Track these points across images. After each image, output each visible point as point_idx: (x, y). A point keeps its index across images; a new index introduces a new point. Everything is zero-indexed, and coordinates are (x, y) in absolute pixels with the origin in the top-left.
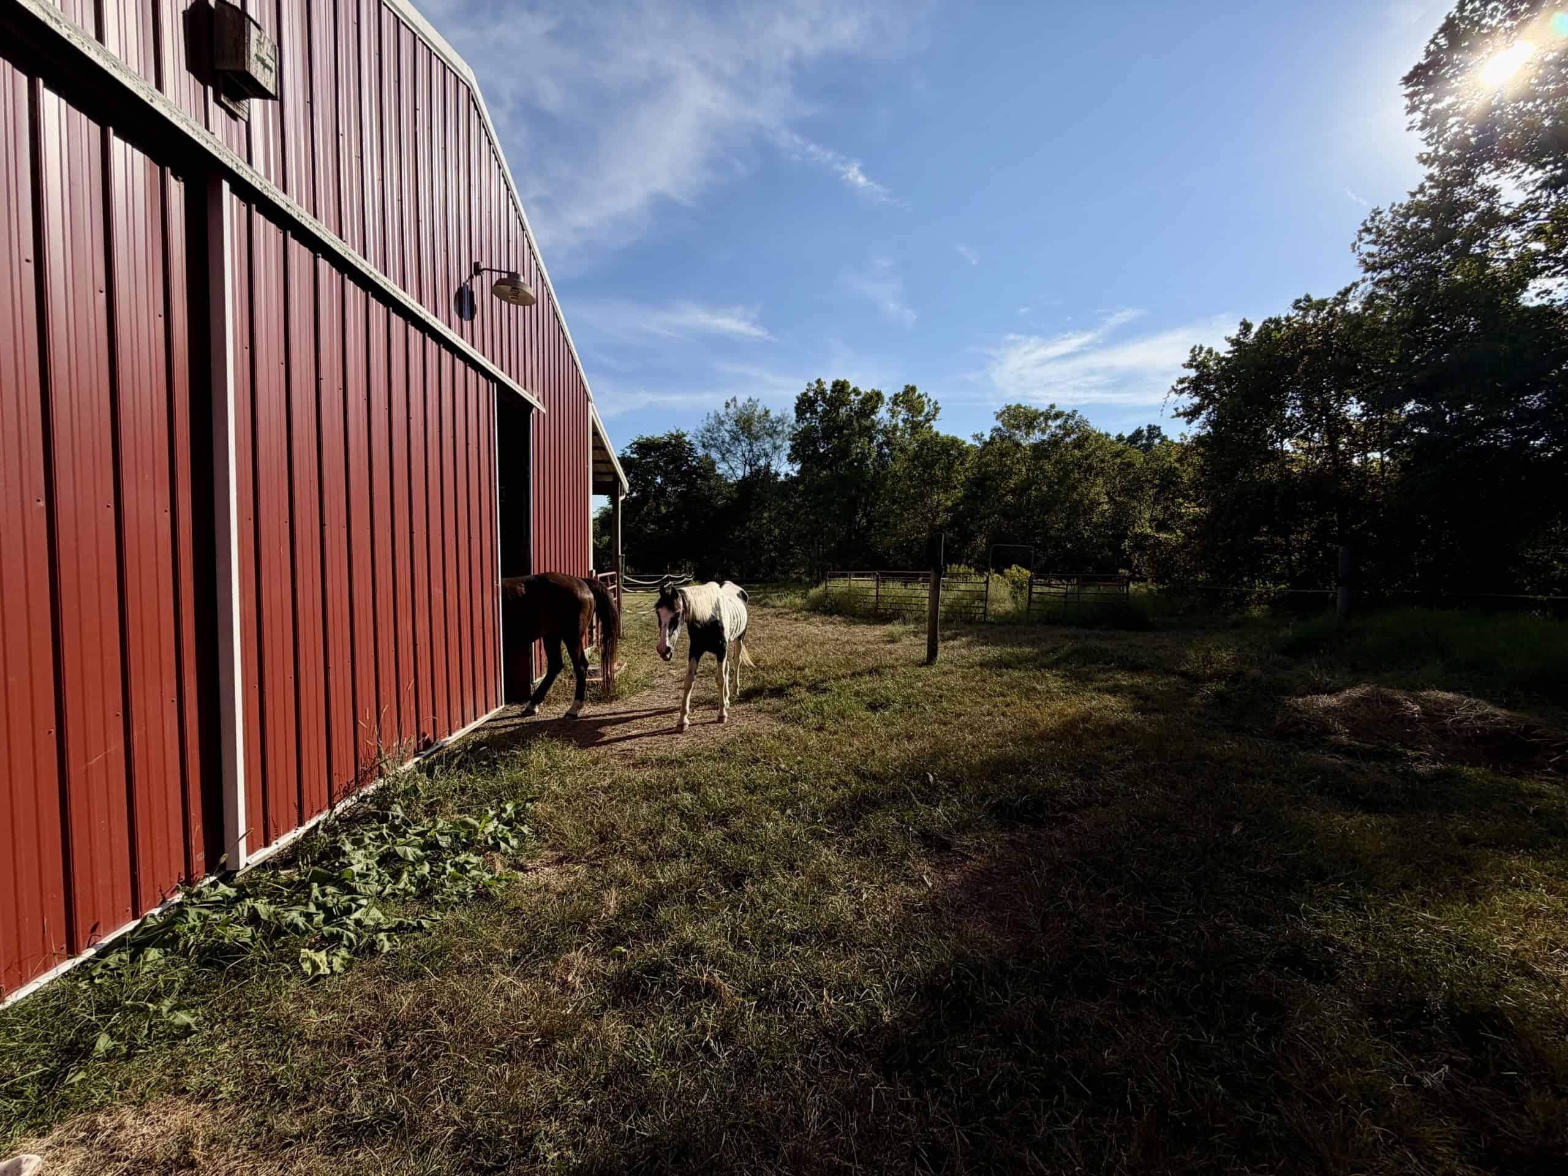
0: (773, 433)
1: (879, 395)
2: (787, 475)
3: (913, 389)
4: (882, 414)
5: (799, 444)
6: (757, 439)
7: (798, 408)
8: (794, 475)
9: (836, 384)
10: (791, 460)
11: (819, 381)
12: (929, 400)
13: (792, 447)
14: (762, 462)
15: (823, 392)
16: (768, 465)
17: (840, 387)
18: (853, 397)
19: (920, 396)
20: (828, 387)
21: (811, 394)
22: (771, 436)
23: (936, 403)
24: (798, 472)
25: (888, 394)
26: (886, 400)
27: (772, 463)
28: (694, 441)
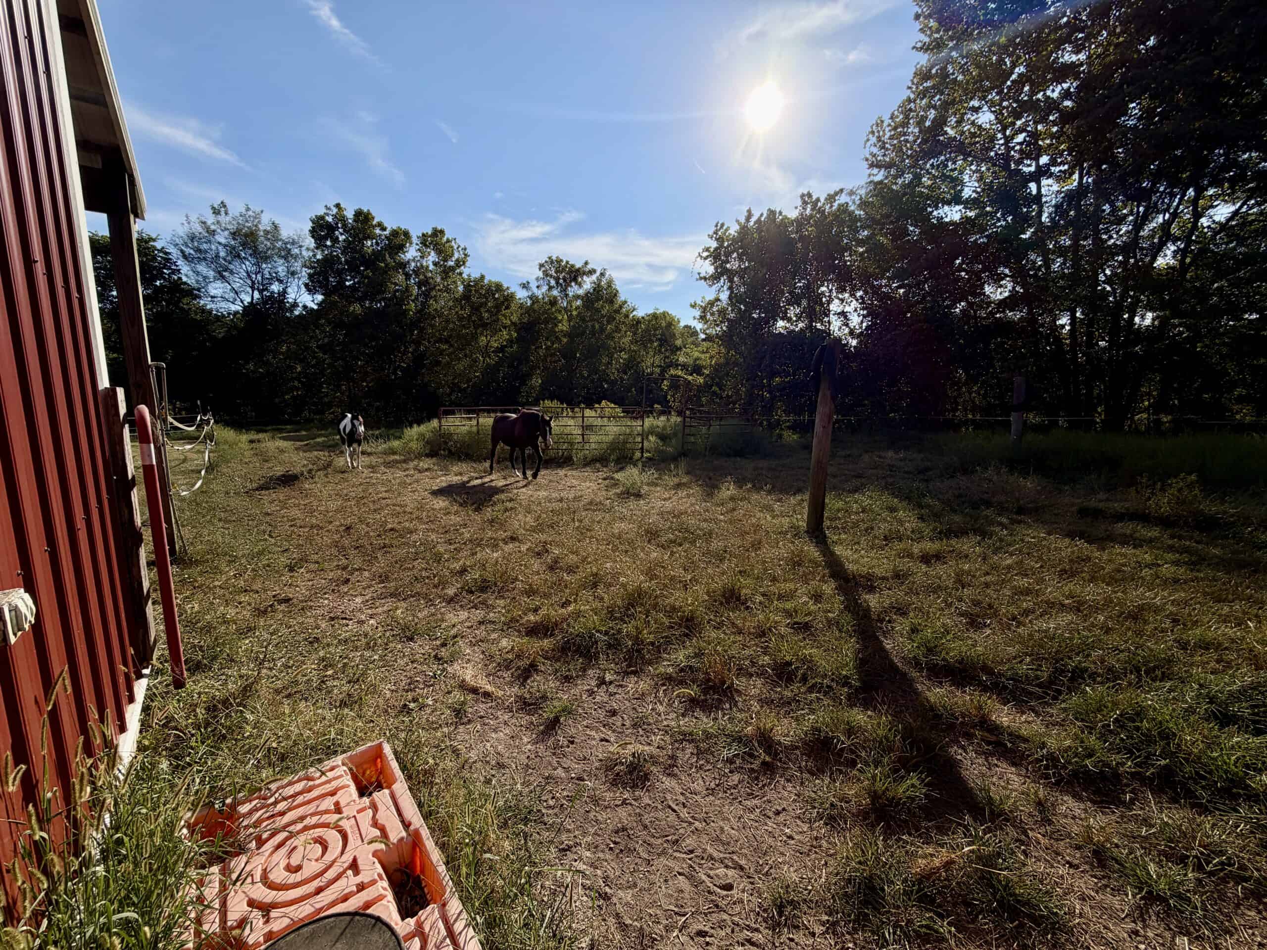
0: (287, 255)
1: (406, 234)
2: (305, 307)
3: (442, 232)
4: (411, 253)
5: (318, 274)
6: (266, 259)
7: (313, 232)
8: (316, 307)
9: (358, 214)
10: (310, 290)
11: (338, 206)
12: (459, 246)
13: (310, 276)
14: (275, 287)
15: (343, 219)
16: (284, 293)
17: (363, 217)
18: (378, 231)
19: (448, 241)
20: (350, 214)
21: (329, 219)
22: (285, 258)
23: (465, 249)
24: (319, 305)
25: (415, 234)
26: (415, 240)
27: (289, 290)
28: (172, 249)
